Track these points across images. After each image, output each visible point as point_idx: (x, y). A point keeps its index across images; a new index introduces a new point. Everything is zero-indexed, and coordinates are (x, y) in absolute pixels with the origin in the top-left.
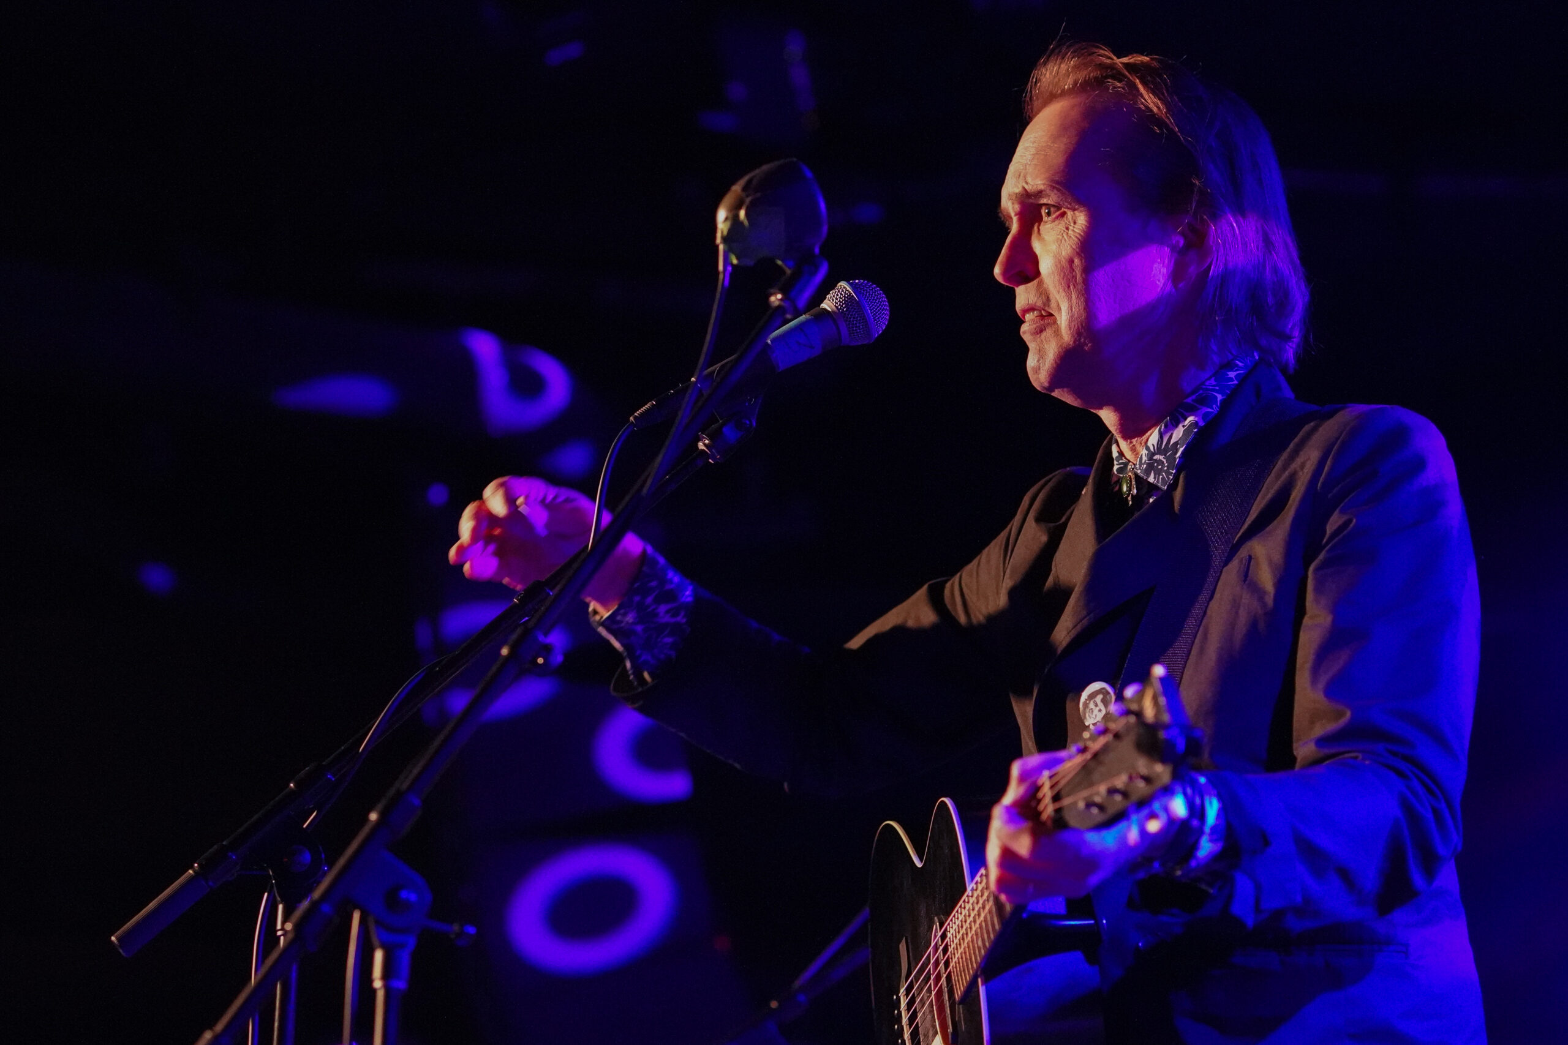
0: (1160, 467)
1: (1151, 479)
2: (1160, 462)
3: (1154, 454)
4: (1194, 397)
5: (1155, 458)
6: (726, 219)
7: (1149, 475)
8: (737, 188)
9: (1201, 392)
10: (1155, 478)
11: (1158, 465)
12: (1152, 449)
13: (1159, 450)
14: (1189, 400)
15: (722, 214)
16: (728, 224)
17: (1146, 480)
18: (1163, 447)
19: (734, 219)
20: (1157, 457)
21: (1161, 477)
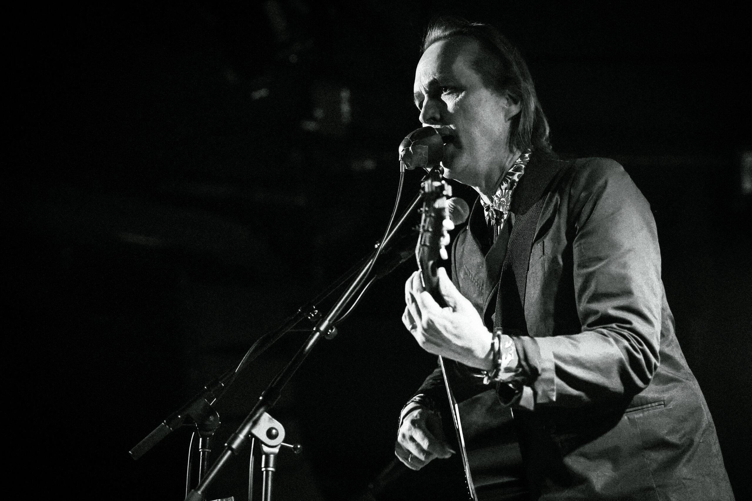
0: (504, 204)
1: (501, 210)
2: (503, 201)
3: (500, 199)
4: (512, 169)
5: (501, 200)
6: (403, 150)
7: (500, 208)
8: (408, 137)
9: (515, 166)
10: (502, 209)
11: (503, 203)
12: (499, 196)
13: (503, 196)
14: (511, 171)
15: (401, 148)
16: (404, 152)
17: (499, 211)
18: (503, 194)
19: (407, 151)
20: (502, 199)
21: (504, 208)
